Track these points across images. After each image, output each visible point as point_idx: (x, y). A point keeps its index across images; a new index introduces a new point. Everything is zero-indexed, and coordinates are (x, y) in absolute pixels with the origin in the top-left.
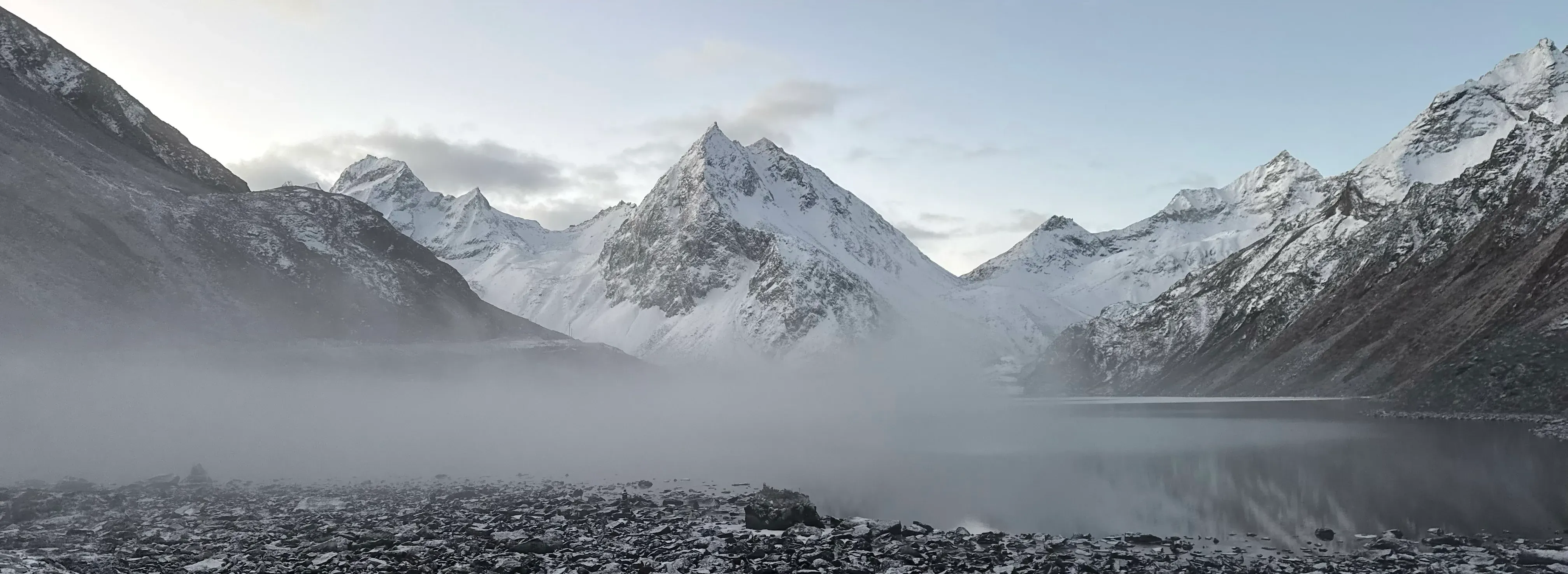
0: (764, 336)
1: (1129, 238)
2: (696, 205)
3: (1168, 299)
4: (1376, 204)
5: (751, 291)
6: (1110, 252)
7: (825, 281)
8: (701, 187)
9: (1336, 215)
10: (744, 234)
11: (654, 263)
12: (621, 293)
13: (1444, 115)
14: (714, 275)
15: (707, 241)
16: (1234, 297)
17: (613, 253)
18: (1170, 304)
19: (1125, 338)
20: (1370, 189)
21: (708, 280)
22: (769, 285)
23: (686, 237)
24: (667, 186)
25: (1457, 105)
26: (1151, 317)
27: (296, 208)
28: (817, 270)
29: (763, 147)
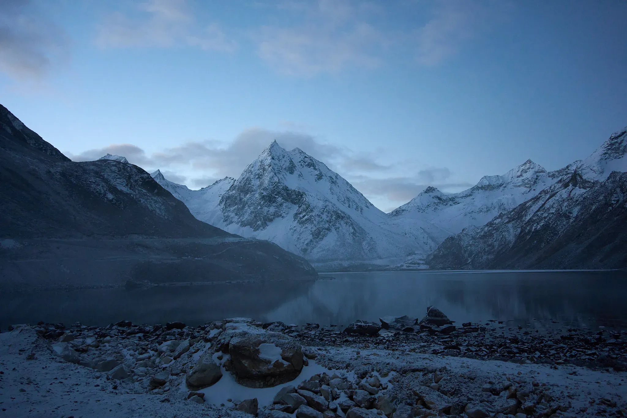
0: (302, 241)
1: (462, 197)
2: (267, 178)
3: (493, 224)
4: (589, 182)
5: (295, 219)
6: (454, 204)
7: (330, 215)
8: (270, 169)
9: (570, 186)
10: (290, 192)
11: (247, 205)
12: (231, 220)
13: (617, 142)
14: (276, 211)
15: (273, 195)
16: (526, 223)
17: (226, 201)
18: (494, 227)
19: (476, 242)
20: (585, 175)
21: (273, 214)
22: (304, 216)
23: (263, 193)
24: (252, 169)
25: (622, 138)
26: (486, 233)
27: (111, 170)
28: (327, 210)
29: (297, 151)
